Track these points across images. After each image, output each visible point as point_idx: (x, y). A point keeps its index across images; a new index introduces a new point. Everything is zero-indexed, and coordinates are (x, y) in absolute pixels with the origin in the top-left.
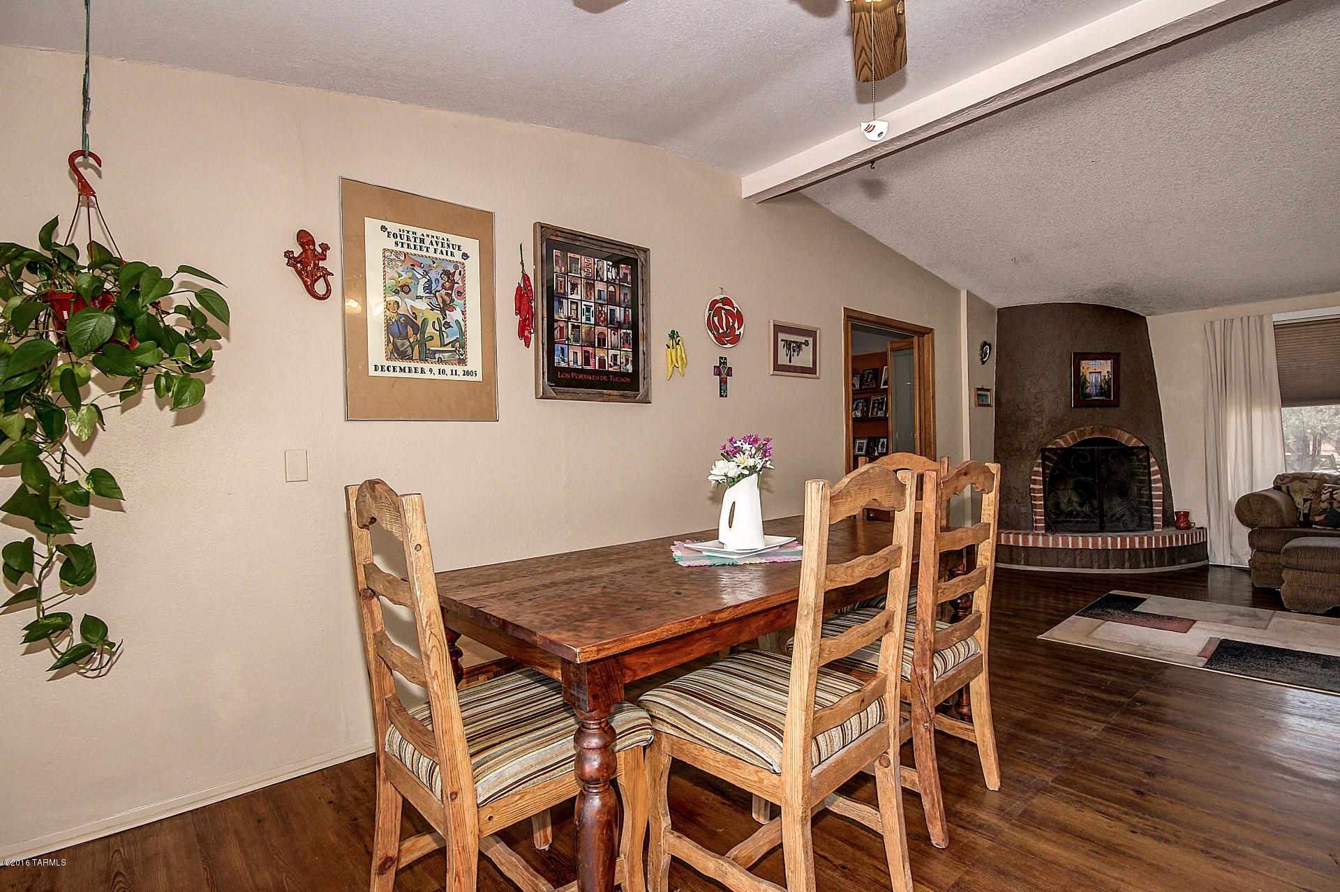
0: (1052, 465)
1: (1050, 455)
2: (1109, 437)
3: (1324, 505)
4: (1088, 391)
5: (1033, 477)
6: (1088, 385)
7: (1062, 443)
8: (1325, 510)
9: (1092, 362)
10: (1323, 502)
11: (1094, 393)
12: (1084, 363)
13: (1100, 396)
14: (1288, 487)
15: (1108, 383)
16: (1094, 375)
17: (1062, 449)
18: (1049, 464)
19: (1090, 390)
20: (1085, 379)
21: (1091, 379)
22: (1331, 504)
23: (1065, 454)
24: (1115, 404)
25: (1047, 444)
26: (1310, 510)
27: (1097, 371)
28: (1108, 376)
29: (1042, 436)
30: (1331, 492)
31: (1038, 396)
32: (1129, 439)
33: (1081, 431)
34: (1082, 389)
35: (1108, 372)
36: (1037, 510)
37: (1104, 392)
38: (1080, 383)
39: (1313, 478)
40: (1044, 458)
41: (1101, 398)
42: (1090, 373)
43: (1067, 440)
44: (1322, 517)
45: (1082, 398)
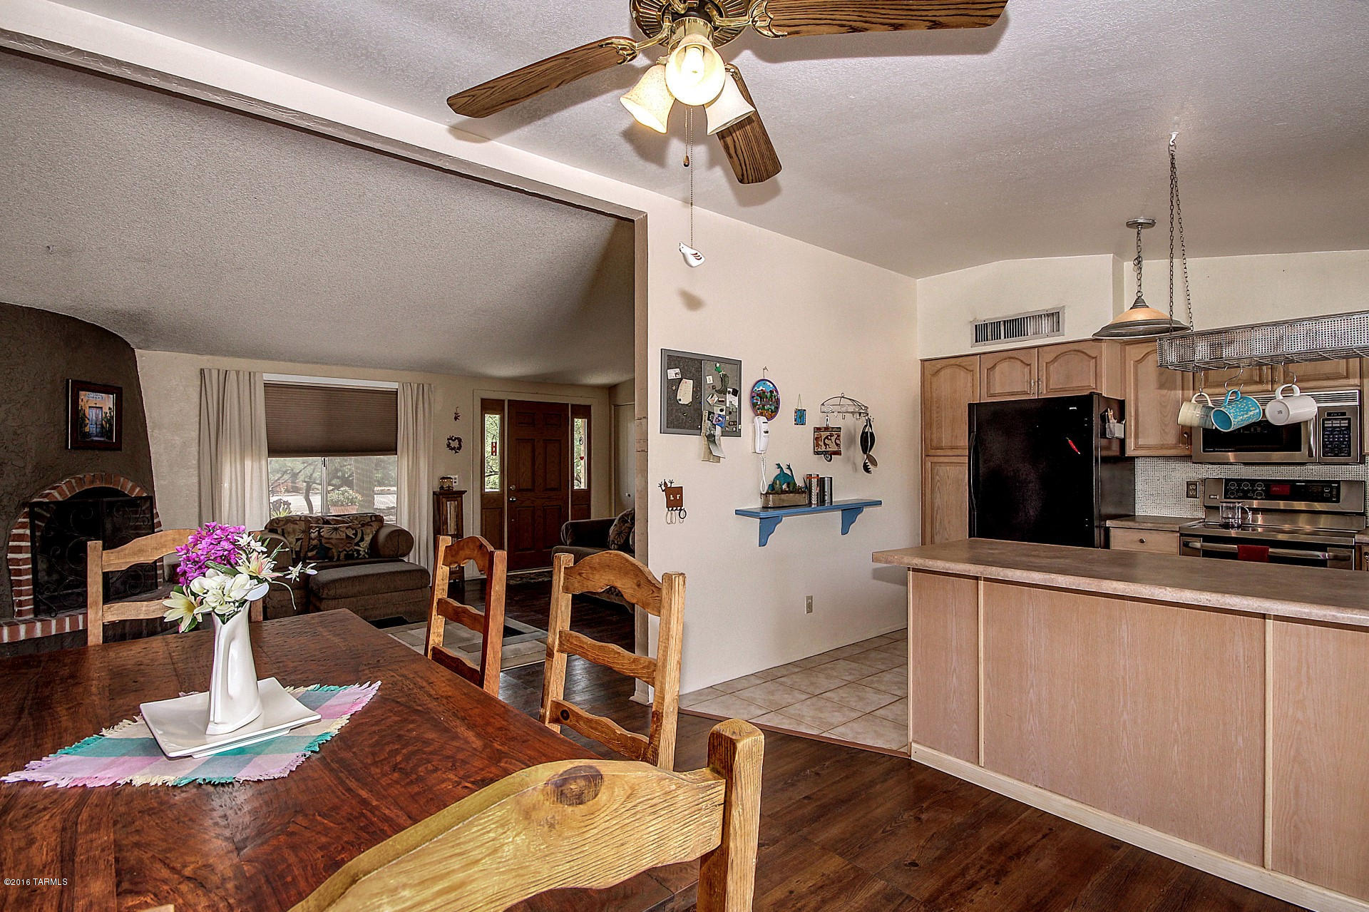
0: (43, 525)
1: (40, 511)
2: (111, 486)
3: (315, 542)
4: (87, 429)
5: (11, 544)
6: (87, 421)
7: (56, 494)
8: (315, 547)
9: (92, 395)
10: (313, 540)
11: (94, 432)
12: (84, 395)
13: (101, 437)
14: (283, 529)
15: (109, 421)
16: (94, 410)
17: (57, 503)
18: (40, 523)
19: (91, 428)
20: (84, 414)
21: (92, 415)
22: (320, 541)
23: (61, 508)
24: (117, 447)
25: (31, 497)
26: (301, 549)
27: (98, 406)
28: (110, 413)
29: (23, 486)
30: (319, 531)
31: (19, 432)
32: (133, 489)
33: (80, 479)
34: (81, 427)
35: (110, 409)
36: (23, 588)
37: (105, 432)
38: (79, 418)
39: (300, 520)
40: (30, 515)
41: (102, 439)
42: (90, 407)
43: (63, 490)
44: (314, 553)
45: (81, 440)
